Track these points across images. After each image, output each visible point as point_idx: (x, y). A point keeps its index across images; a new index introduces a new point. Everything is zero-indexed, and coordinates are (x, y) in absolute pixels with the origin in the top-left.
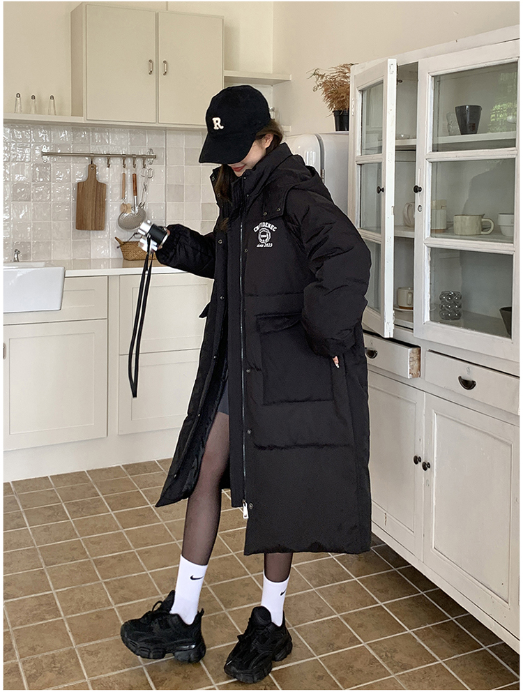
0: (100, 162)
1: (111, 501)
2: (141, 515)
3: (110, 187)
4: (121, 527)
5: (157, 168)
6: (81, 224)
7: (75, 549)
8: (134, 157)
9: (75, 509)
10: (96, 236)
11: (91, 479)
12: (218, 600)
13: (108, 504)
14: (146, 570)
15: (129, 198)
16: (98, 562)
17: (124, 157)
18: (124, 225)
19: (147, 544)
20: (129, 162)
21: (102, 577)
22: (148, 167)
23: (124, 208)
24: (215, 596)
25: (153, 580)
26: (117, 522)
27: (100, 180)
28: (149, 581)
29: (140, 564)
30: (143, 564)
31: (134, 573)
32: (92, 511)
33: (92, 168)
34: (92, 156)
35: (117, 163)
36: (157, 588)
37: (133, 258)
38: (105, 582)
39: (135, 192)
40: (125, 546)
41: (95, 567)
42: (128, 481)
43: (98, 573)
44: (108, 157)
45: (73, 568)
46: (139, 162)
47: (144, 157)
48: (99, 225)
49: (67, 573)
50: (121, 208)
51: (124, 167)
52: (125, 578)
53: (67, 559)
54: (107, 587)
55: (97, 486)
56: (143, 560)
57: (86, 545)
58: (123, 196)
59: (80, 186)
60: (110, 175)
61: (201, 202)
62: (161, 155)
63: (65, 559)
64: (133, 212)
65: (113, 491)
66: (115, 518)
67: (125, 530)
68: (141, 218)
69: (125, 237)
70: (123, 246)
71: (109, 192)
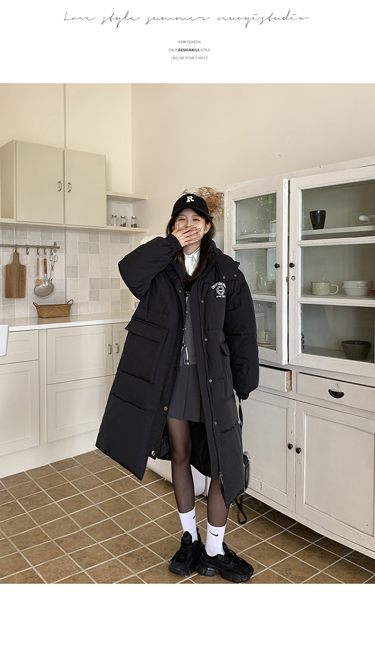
0: (21, 251)
1: (52, 493)
2: (77, 502)
3: (28, 268)
4: (66, 513)
5: (60, 255)
6: (9, 294)
7: (37, 535)
8: (45, 247)
9: (27, 503)
10: (17, 302)
11: (31, 478)
12: (157, 555)
13: (51, 496)
14: (96, 541)
15: (41, 276)
16: (60, 542)
17: (38, 247)
18: (39, 294)
19: (90, 523)
20: (41, 250)
21: (66, 552)
22: (54, 254)
23: (38, 282)
24: (154, 552)
25: (105, 549)
26: (62, 509)
27: (22, 263)
28: (103, 549)
29: (90, 539)
30: (92, 538)
31: (89, 545)
32: (41, 503)
33: (16, 255)
34: (16, 247)
35: (32, 251)
36: (110, 553)
37: (47, 316)
38: (70, 555)
39: (46, 271)
40: (74, 528)
41: (58, 545)
42: (57, 476)
43: (62, 549)
44: (27, 247)
45: (41, 549)
46: (48, 251)
47: (51, 247)
48: (21, 294)
49: (39, 553)
50: (36, 282)
51: (38, 254)
52: (84, 550)
53: (35, 543)
54: (73, 558)
55: (38, 483)
56: (91, 536)
57: (45, 531)
58: (38, 274)
59: (8, 268)
60: (28, 260)
61: (89, 278)
62: (62, 246)
63: (33, 543)
64: (44, 285)
65: (51, 485)
66: (59, 506)
67: (70, 514)
68: (51, 289)
69: (41, 302)
70: (39, 308)
71: (28, 271)
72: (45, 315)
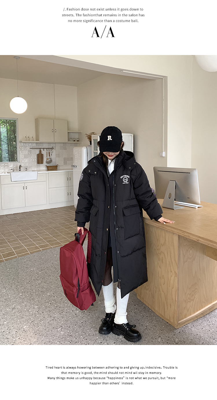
0: (42, 150)
3: (44, 155)
5: (54, 151)
6: (38, 163)
10: (41, 165)
18: (47, 163)
20: (48, 149)
22: (52, 150)
23: (47, 159)
27: (42, 153)
33: (40, 151)
34: (40, 149)
35: (45, 150)
39: (49, 156)
44: (44, 149)
46: (50, 149)
48: (42, 163)
51: (47, 151)
58: (47, 157)
59: (38, 155)
60: (44, 152)
62: (55, 148)
64: (49, 160)
68: (51, 161)
69: (48, 165)
70: (47, 167)
71: (44, 156)
72: (49, 169)
